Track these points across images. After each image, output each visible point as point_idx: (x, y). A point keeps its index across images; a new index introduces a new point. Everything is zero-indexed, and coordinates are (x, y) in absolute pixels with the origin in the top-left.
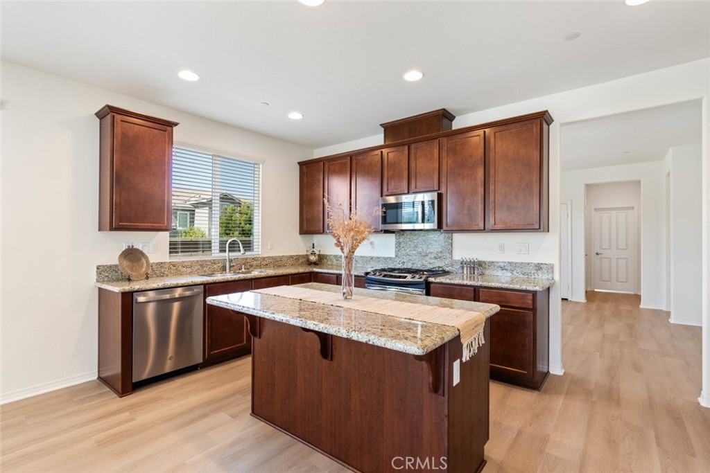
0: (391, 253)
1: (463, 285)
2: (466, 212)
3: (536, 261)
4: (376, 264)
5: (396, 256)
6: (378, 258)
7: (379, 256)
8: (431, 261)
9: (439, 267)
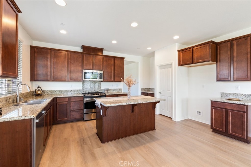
0: (80, 88)
1: (115, 95)
2: (109, 77)
3: (119, 88)
4: (74, 92)
5: (82, 89)
6: (75, 90)
7: (75, 89)
8: (95, 90)
9: (97, 91)
